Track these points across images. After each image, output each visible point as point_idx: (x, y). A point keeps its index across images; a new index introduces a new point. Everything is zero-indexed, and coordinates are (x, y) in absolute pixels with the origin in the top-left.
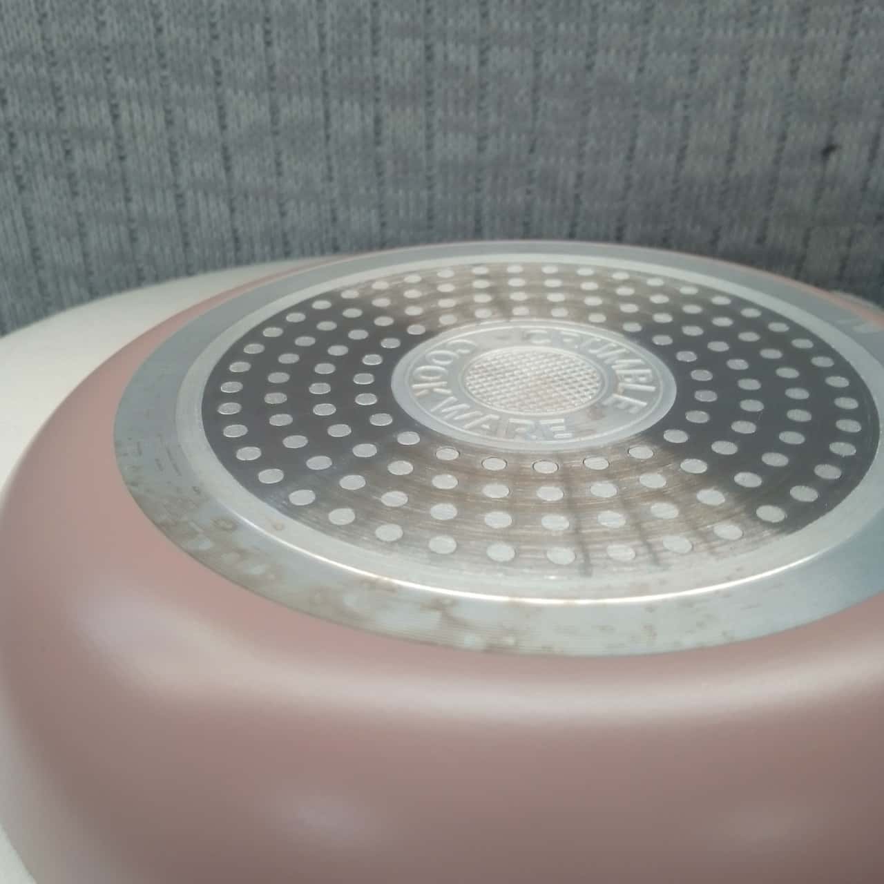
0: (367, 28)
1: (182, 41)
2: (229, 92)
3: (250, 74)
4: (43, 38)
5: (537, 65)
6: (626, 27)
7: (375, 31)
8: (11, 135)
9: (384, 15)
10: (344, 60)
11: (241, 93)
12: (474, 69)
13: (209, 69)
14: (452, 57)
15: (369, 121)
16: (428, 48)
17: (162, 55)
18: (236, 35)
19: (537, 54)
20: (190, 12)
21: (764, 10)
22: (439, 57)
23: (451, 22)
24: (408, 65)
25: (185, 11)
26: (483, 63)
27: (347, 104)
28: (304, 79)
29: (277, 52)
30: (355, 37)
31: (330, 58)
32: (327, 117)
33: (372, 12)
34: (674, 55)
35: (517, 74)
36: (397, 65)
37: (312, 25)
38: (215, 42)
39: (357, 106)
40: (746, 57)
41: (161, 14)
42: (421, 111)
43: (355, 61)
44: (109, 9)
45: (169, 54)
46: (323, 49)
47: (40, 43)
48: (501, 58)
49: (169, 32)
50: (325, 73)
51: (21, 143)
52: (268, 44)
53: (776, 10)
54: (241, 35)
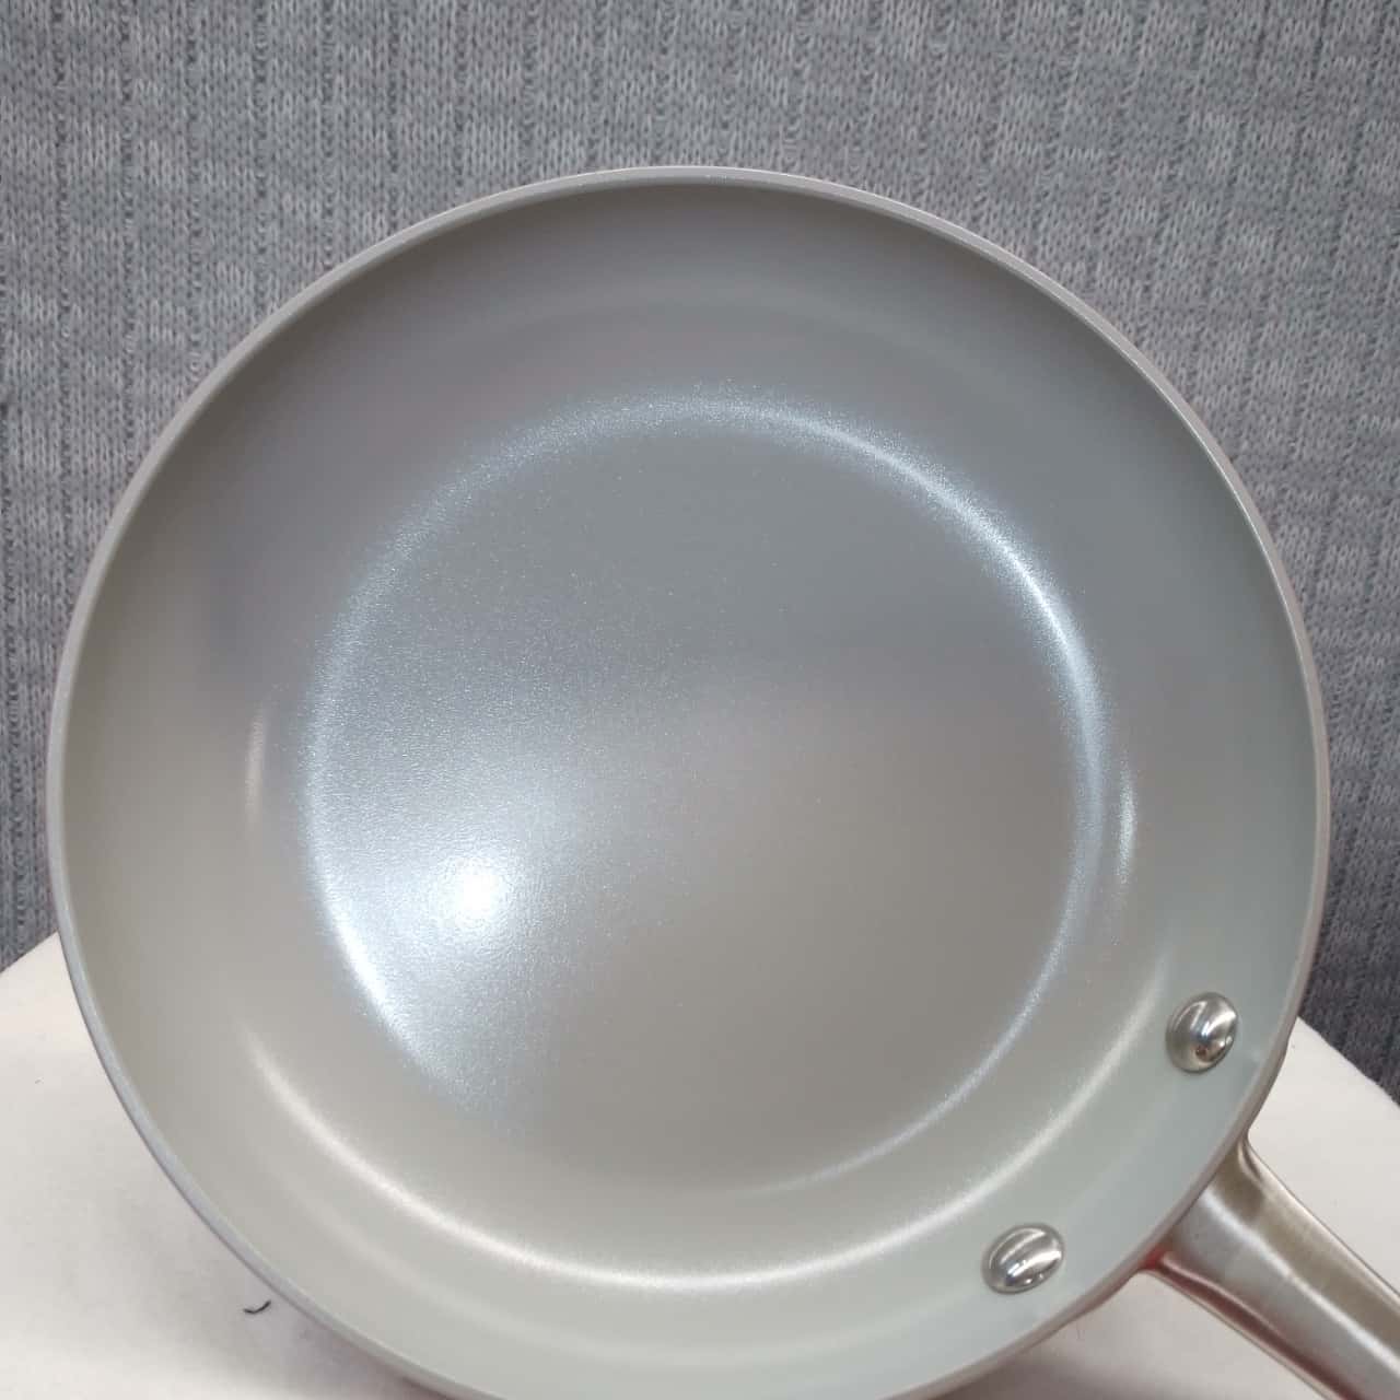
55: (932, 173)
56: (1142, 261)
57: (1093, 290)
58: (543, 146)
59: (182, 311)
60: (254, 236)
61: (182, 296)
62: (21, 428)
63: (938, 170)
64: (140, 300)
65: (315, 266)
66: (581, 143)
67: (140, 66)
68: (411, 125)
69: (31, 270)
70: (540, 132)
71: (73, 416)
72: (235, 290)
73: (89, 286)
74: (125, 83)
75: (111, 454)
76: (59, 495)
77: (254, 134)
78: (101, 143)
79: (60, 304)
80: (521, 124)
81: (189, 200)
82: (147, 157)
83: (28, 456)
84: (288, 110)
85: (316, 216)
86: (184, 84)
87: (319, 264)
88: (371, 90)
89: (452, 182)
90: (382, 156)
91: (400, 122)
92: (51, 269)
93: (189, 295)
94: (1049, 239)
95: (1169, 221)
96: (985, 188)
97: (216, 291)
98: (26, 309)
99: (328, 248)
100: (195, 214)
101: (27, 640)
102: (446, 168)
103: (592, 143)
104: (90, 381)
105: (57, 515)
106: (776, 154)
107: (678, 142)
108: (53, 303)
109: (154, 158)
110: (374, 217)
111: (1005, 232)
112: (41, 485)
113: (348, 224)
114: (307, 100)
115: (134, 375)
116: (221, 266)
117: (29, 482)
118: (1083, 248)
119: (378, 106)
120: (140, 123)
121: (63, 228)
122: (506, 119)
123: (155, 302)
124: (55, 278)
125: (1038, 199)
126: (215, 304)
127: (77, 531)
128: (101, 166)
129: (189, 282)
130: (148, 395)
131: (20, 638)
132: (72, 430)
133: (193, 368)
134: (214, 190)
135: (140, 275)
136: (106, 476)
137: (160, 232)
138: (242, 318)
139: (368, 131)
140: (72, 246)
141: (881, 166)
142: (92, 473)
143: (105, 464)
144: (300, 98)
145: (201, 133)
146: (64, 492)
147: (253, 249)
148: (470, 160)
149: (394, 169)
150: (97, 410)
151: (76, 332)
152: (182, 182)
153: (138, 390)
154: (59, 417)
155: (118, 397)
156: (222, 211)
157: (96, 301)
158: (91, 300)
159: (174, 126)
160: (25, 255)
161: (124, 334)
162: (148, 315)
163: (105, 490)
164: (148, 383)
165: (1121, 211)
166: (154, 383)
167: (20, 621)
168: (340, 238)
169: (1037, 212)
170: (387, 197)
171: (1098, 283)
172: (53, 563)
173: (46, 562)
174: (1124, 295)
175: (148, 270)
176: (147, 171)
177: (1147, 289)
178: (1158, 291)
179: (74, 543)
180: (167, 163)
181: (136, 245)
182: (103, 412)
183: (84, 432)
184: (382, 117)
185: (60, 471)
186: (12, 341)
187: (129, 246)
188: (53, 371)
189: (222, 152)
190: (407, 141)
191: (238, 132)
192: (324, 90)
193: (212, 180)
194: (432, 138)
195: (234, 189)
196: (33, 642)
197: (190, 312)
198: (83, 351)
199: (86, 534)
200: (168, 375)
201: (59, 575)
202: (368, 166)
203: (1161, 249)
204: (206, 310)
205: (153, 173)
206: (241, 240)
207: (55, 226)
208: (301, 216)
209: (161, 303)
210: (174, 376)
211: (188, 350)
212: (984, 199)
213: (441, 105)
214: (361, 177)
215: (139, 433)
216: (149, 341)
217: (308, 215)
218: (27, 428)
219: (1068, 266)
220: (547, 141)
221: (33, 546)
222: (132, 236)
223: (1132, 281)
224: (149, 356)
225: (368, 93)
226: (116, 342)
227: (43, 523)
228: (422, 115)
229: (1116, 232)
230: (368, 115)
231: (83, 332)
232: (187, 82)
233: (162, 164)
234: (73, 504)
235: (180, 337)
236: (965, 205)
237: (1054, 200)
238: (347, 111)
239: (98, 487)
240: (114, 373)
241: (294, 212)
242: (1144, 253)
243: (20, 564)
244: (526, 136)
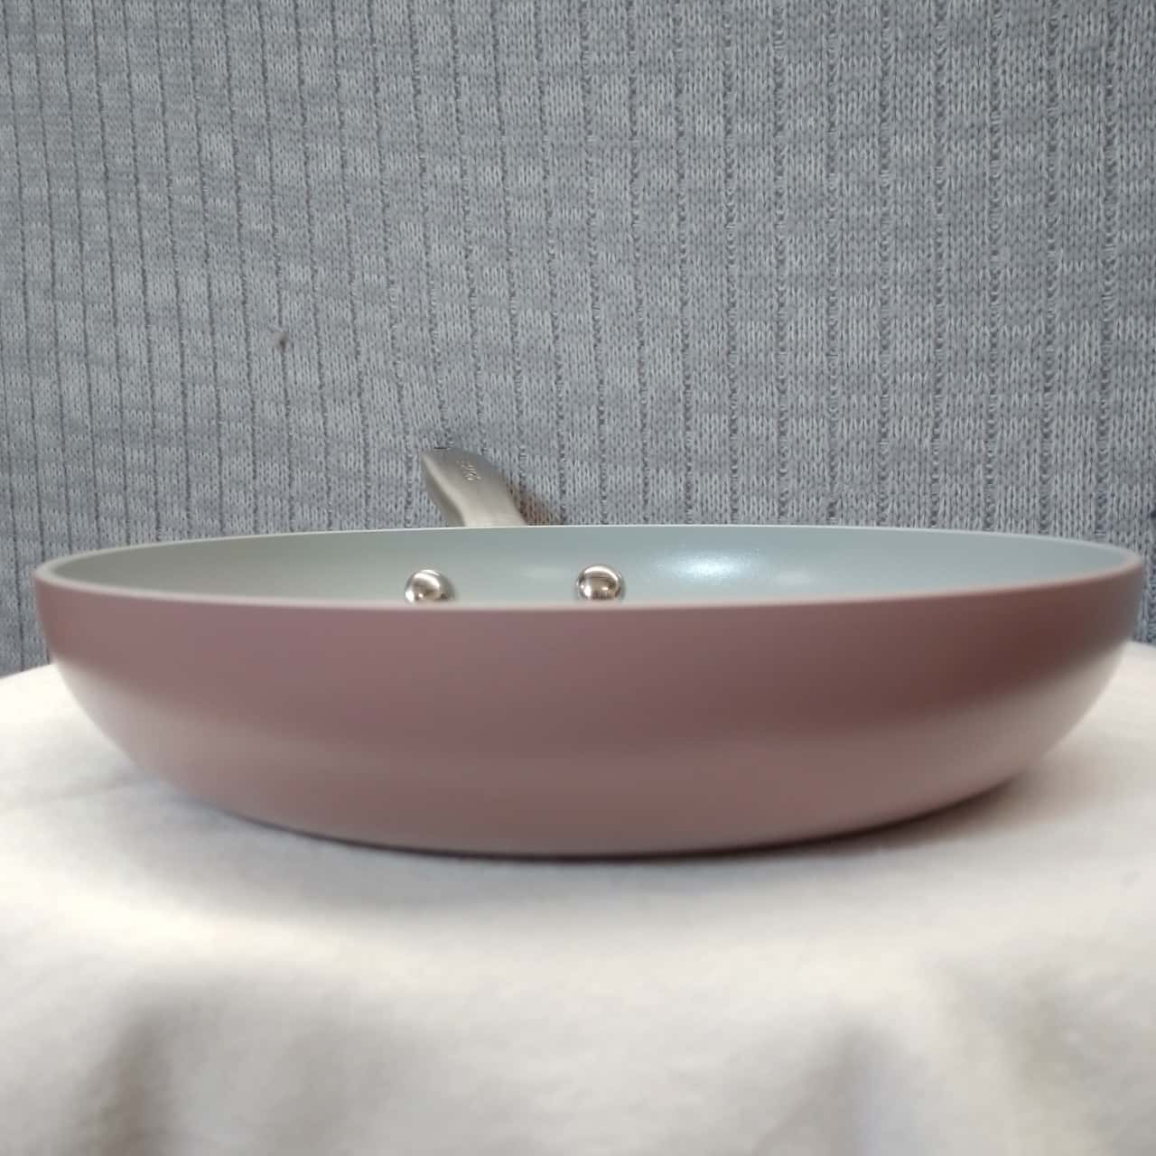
0: (680, 406)
1: (536, 420)
2: (569, 462)
3: (586, 447)
4: (442, 419)
5: (832, 434)
6: (916, 397)
7: (687, 409)
8: (409, 495)
9: (695, 395)
10: (661, 433)
11: (578, 463)
12: (774, 439)
13: (554, 443)
14: (753, 429)
15: (681, 486)
16: (733, 421)
17: (521, 432)
18: (577, 415)
19: (833, 424)
20: (543, 398)
21: (1059, 374)
22: (742, 429)
23: (752, 399)
24: (715, 437)
25: (540, 397)
26: (782, 434)
27: (662, 471)
28: (628, 450)
29: (607, 429)
30: (671, 415)
31: (649, 432)
32: (646, 484)
33: (685, 393)
34: (970, 421)
35: (813, 441)
36: (706, 437)
37: (635, 404)
38: (561, 421)
39: (670, 473)
40: (1046, 420)
41: (523, 400)
42: (727, 478)
43: (670, 434)
44: (487, 395)
45: (526, 431)
46: (644, 425)
47: (440, 423)
48: (797, 428)
49: (527, 414)
50: (645, 444)
51: (415, 501)
52: (602, 422)
53: (1072, 373)
54: (581, 415)
55: (897, 39)
56: (1099, 70)
57: (1057, 105)
58: (598, 90)
59: (382, 260)
60: (421, 199)
61: (381, 249)
62: (294, 356)
63: (901, 36)
64: (357, 257)
65: (458, 213)
66: (624, 82)
67: (348, 101)
68: (511, 99)
69: (295, 248)
70: (595, 82)
71: (324, 343)
72: (412, 239)
73: (328, 253)
74: (341, 114)
75: (348, 367)
76: (319, 400)
77: (416, 130)
78: (329, 157)
79: (312, 268)
80: (583, 79)
81: (382, 183)
82: (355, 160)
83: (299, 375)
84: (435, 108)
85: (457, 177)
86: (374, 107)
87: (461, 210)
88: (484, 81)
89: (540, 132)
90: (494, 125)
91: (503, 99)
92: (305, 246)
93: (386, 248)
94: (1007, 68)
95: (1119, 28)
96: (944, 41)
97: (400, 243)
98: (292, 275)
99: (466, 198)
100: (386, 192)
101: (302, 505)
102: (535, 123)
103: (632, 80)
104: (332, 318)
105: (318, 414)
106: (768, 54)
107: (693, 64)
108: (307, 268)
109: (359, 160)
110: (492, 169)
111: (967, 71)
112: (308, 394)
113: (476, 179)
114: (446, 98)
115: (357, 310)
116: (403, 224)
117: (300, 394)
118: (1041, 70)
119: (489, 91)
120: (350, 138)
121: (311, 217)
122: (572, 78)
123: (366, 257)
124: (308, 252)
125: (994, 38)
126: (401, 252)
127: (330, 424)
128: (329, 171)
129: (385, 240)
130: (366, 324)
131: (297, 505)
132: (323, 353)
133: (392, 299)
134: (395, 173)
135: (356, 241)
136: (346, 384)
137: (366, 208)
138: (417, 258)
139: (484, 110)
140: (317, 230)
141: (853, 43)
142: (337, 383)
143: (345, 375)
144: (441, 98)
145: (385, 136)
146: (322, 398)
147: (421, 209)
148: (550, 114)
149: (503, 133)
150: (337, 338)
151: (322, 285)
152: (376, 172)
153: (360, 322)
154: (315, 346)
155: (349, 327)
156: (400, 186)
157: (332, 262)
158: (329, 262)
159: (369, 136)
160: (291, 240)
161: (350, 282)
162: (363, 267)
163: (346, 393)
164: (366, 314)
165: (1071, 30)
166: (369, 314)
167: (298, 492)
168: (472, 190)
169: (995, 50)
170: (499, 152)
171: (1060, 97)
172: (316, 449)
173: (312, 448)
174: (1088, 101)
175: (360, 236)
176: (356, 169)
177: (1109, 92)
178: (1120, 91)
179: (330, 433)
180: (367, 161)
181: (353, 220)
182: (341, 338)
183: (330, 354)
184: (493, 98)
185: (318, 382)
186: (286, 298)
187: (348, 221)
188: (310, 315)
189: (398, 146)
190: (509, 111)
191: (406, 130)
192: (456, 88)
193: (393, 165)
194: (525, 104)
195: (406, 170)
196: (306, 506)
197: (387, 260)
198: (326, 298)
199: (337, 425)
200: (377, 306)
201: (321, 458)
202: (486, 134)
203: (1116, 54)
204: (397, 258)
205: (359, 169)
206: (413, 203)
207: (306, 216)
208: (447, 179)
209: (369, 257)
210: (381, 306)
211: (388, 287)
212: (945, 50)
213: (528, 80)
214: (482, 144)
215: (363, 350)
216: (364, 284)
217: (452, 177)
218: (298, 357)
219: (1030, 87)
220: (600, 87)
221: (305, 438)
222: (350, 213)
223: (1093, 88)
224: (364, 295)
225: (482, 84)
226: (345, 288)
227: (310, 421)
228: (517, 90)
229: (1069, 49)
230: (483, 99)
231: (326, 285)
232: (376, 104)
233: (364, 163)
234: (327, 405)
235: (382, 278)
236: (929, 57)
237: (1007, 35)
238: (470, 100)
239: (341, 391)
240: (346, 310)
241: (443, 177)
242: (1100, 61)
243: (297, 451)
244: (587, 87)
